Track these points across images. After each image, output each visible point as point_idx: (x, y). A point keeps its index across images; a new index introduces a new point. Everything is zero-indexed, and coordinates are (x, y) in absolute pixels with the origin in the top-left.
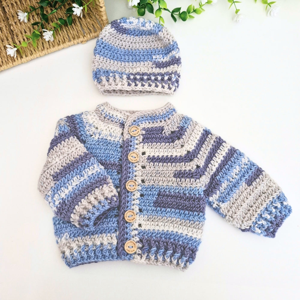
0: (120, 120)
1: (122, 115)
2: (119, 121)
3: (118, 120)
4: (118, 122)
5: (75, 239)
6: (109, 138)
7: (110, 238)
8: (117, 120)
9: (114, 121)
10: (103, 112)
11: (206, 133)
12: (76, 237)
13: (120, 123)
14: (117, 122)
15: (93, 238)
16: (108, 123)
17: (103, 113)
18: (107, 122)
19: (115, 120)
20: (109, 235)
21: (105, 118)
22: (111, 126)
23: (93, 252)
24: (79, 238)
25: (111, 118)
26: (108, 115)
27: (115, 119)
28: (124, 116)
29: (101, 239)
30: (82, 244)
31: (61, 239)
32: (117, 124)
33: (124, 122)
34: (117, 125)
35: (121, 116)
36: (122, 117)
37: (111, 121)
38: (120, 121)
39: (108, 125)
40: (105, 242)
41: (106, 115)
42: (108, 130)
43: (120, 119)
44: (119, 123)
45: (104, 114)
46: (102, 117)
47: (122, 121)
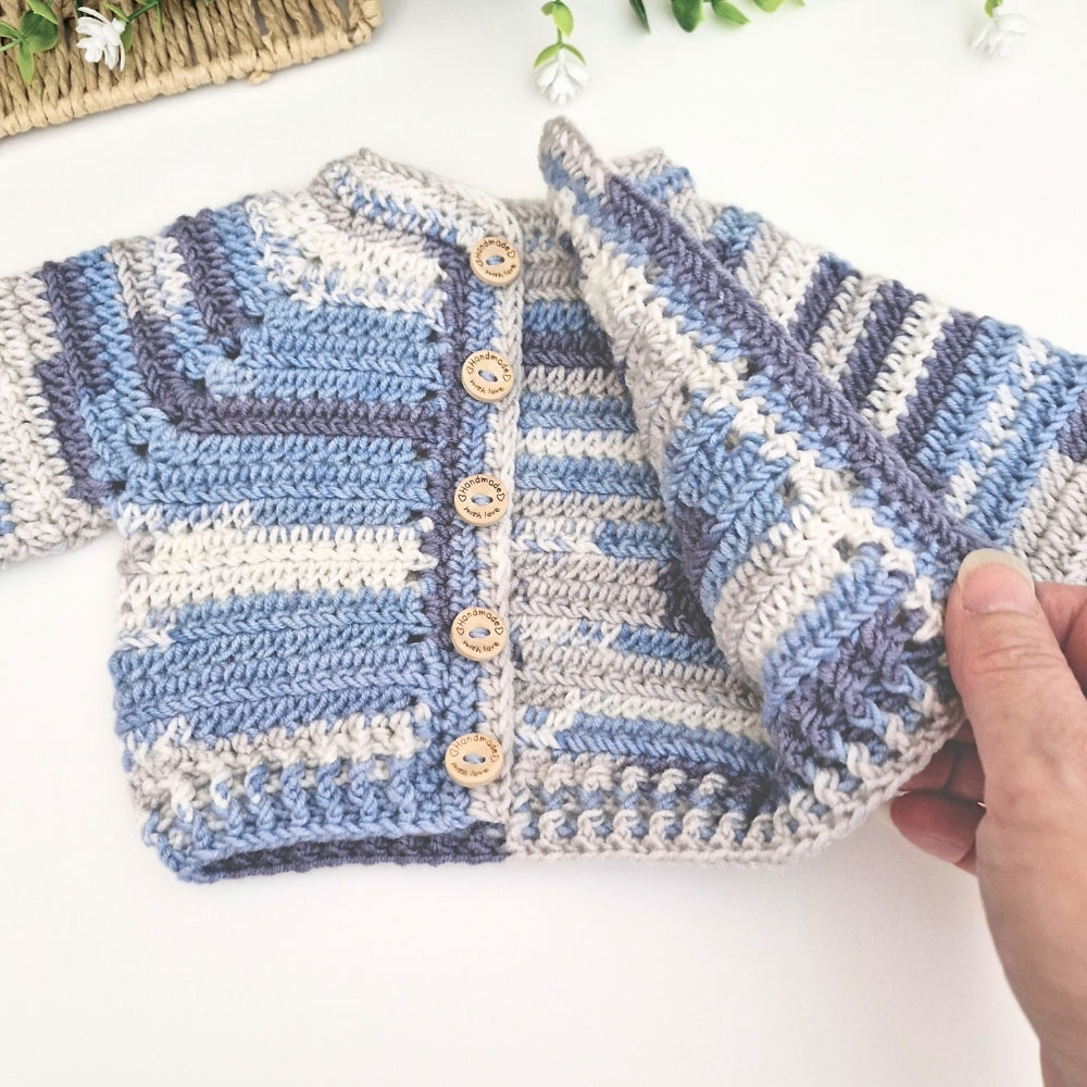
0: (423, 221)
1: (433, 195)
2: (420, 226)
3: (417, 221)
4: (417, 230)
5: (220, 743)
6: (374, 301)
7: (382, 733)
8: (413, 219)
9: (399, 227)
10: (344, 184)
11: (833, 274)
12: (224, 737)
13: (428, 237)
14: (411, 233)
15: (305, 736)
16: (369, 237)
17: (343, 191)
18: (365, 231)
19: (400, 221)
20: (378, 719)
21: (353, 213)
22: (383, 249)
23: (304, 795)
24: (239, 741)
25: (383, 209)
26: (367, 196)
27: (403, 214)
28: (442, 201)
29: (342, 739)
30: (250, 763)
31: (150, 746)
32: (414, 238)
33: (442, 228)
34: (411, 247)
35: (429, 200)
36: (434, 202)
37: (385, 225)
38: (426, 227)
39: (370, 248)
40: (361, 751)
41: (359, 198)
42: (369, 268)
43: (423, 213)
44: (422, 235)
45: (350, 194)
46: (339, 207)
47: (433, 225)
